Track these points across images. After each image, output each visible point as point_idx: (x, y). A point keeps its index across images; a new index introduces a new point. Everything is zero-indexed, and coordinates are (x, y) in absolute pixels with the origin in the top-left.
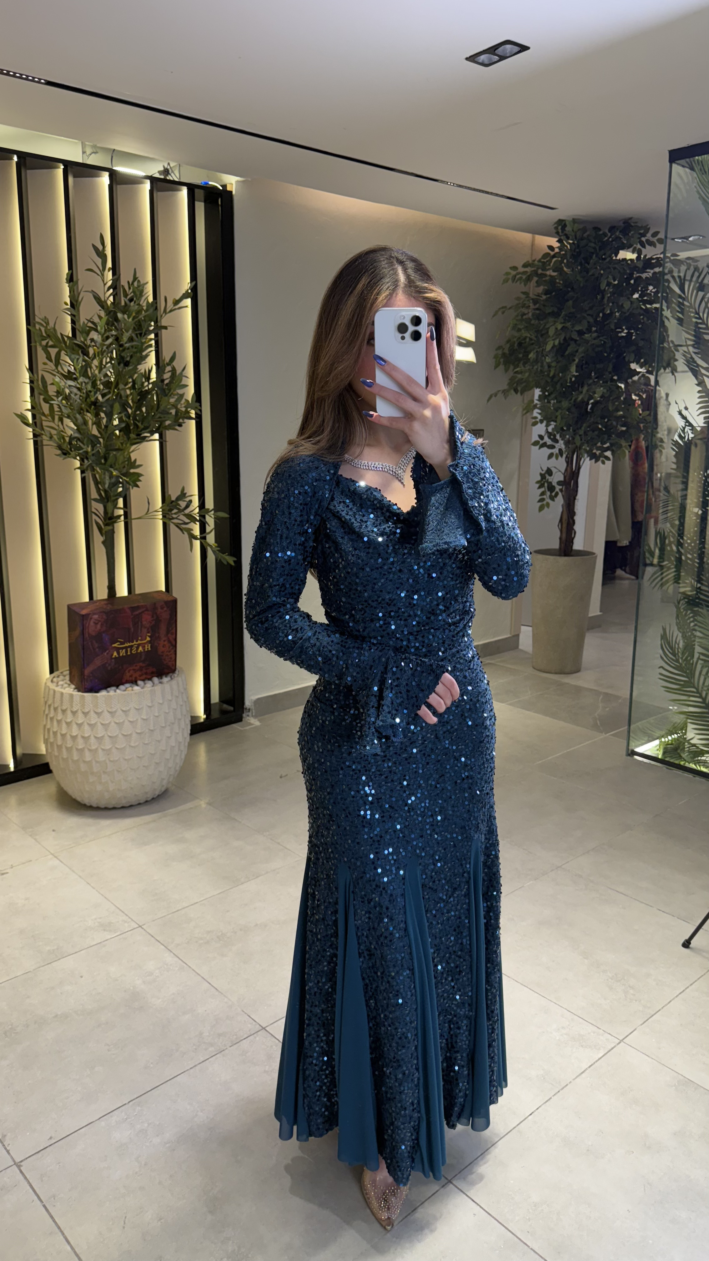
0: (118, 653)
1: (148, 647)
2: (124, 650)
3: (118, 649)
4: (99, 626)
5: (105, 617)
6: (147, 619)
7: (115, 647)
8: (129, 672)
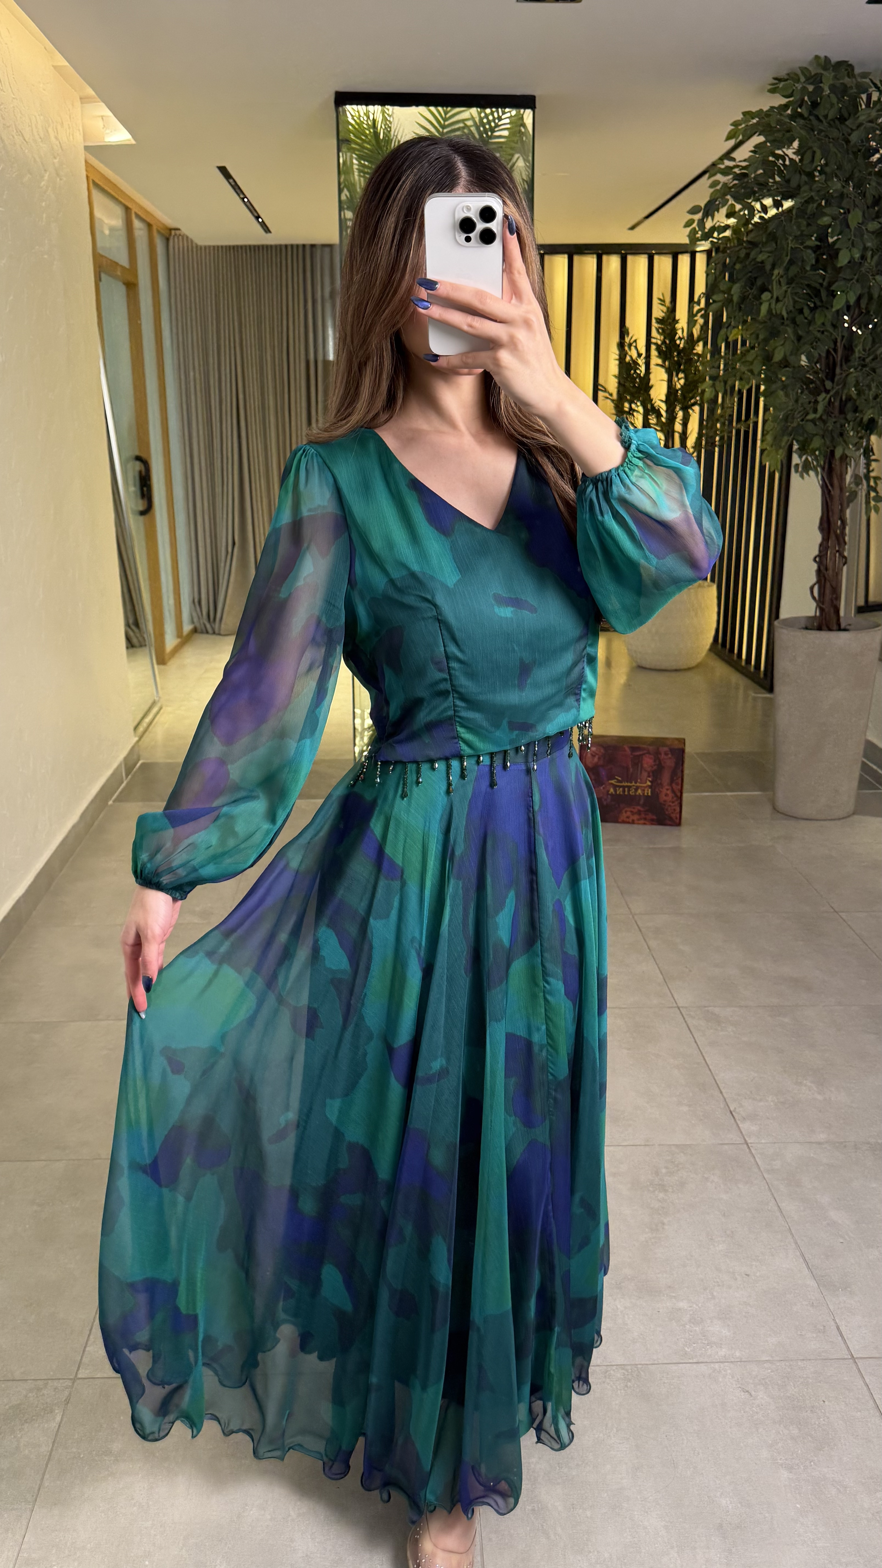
0: (616, 791)
1: (649, 792)
2: (621, 789)
3: (615, 787)
4: (596, 759)
5: (602, 751)
6: (648, 762)
7: (612, 784)
8: (626, 812)
